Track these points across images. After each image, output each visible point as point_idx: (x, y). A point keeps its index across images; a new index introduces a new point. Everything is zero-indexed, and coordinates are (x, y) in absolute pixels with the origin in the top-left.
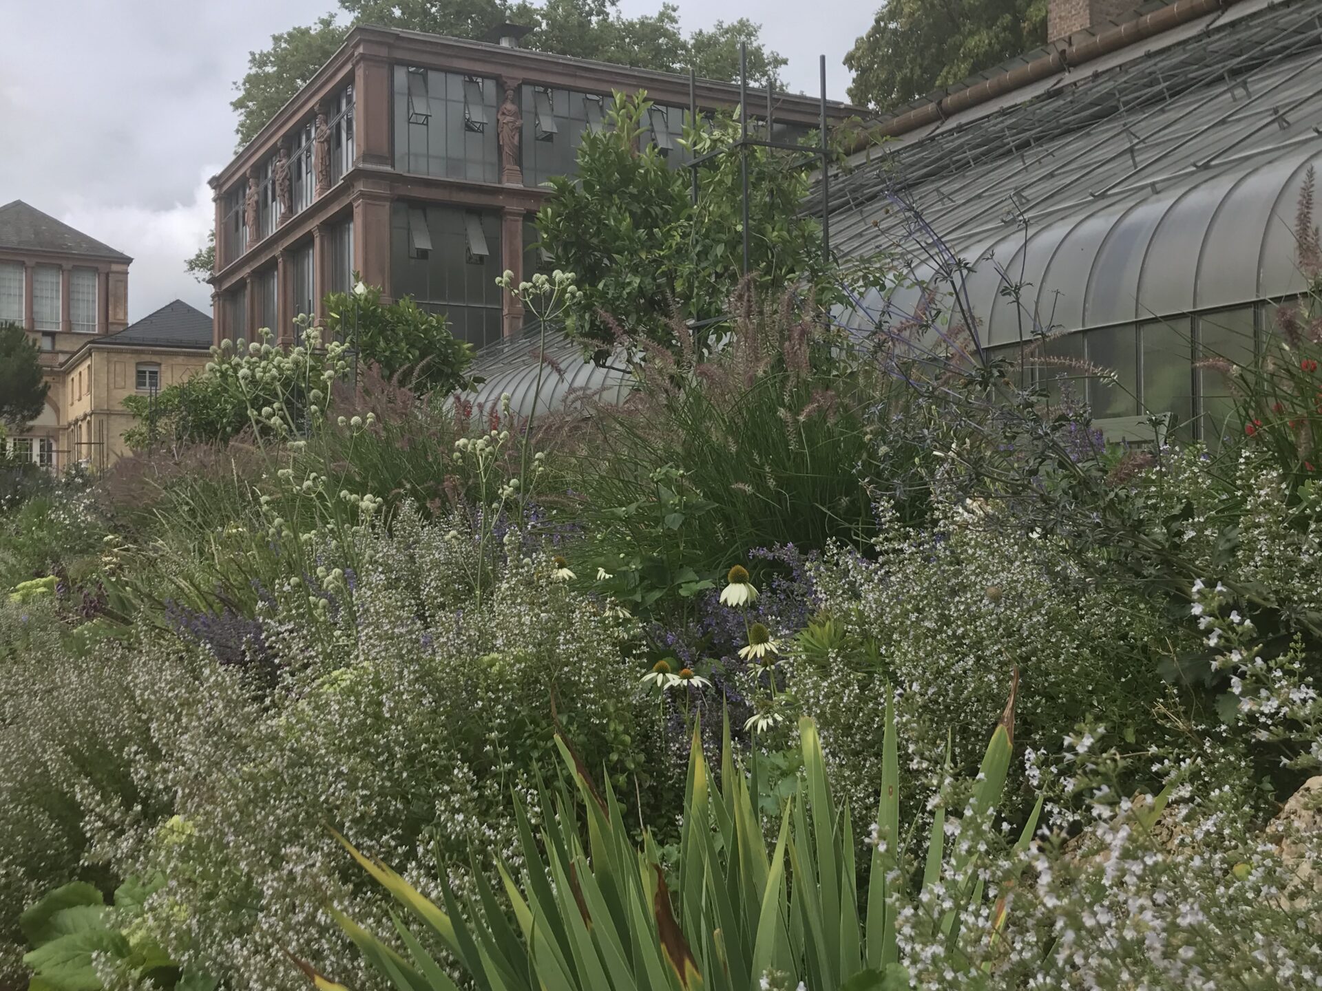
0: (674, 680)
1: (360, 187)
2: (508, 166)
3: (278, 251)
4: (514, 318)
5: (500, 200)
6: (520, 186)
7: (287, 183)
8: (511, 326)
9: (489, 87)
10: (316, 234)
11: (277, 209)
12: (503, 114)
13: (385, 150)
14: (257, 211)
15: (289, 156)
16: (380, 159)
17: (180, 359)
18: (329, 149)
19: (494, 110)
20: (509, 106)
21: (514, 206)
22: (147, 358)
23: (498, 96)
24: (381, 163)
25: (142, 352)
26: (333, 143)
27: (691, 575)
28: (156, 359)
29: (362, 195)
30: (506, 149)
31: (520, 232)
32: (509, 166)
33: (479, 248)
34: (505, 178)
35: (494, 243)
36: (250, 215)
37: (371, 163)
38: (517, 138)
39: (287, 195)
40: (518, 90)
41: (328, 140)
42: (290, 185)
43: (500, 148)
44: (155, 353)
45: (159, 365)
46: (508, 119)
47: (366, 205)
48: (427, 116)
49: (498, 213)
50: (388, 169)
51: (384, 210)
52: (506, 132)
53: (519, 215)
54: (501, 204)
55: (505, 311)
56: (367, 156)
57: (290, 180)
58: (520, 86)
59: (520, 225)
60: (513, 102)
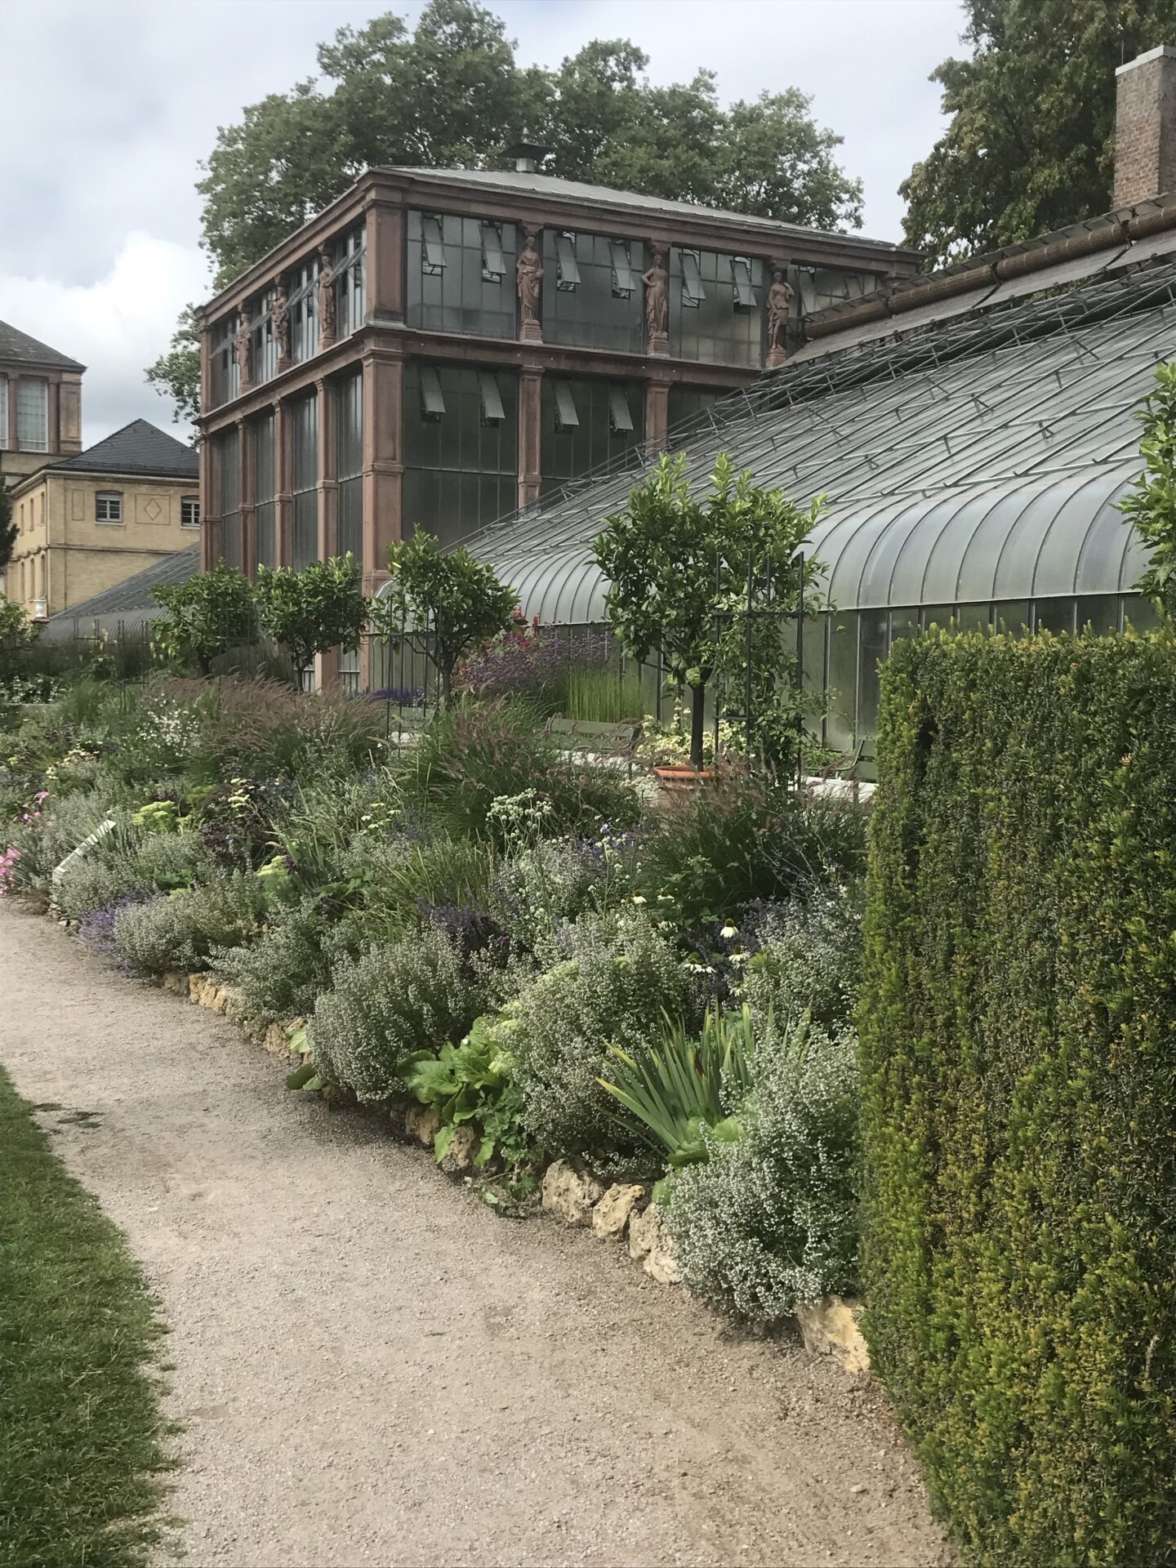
0: (699, 968)
1: (371, 346)
2: (526, 321)
3: (275, 399)
4: (530, 486)
5: (517, 358)
6: (539, 343)
7: (285, 324)
8: (526, 494)
9: (509, 232)
10: (320, 388)
11: (273, 352)
12: (523, 262)
13: (397, 306)
14: (249, 350)
15: (286, 294)
16: (392, 315)
17: (144, 488)
18: (334, 294)
19: (513, 257)
20: (530, 255)
21: (532, 365)
22: (107, 486)
23: (517, 242)
24: (393, 320)
25: (103, 479)
26: (339, 288)
27: (708, 912)
28: (117, 487)
29: (373, 354)
30: (525, 302)
31: (538, 391)
32: (528, 320)
33: (495, 411)
34: (523, 333)
35: (510, 405)
36: (242, 354)
37: (384, 319)
38: (537, 290)
39: (285, 338)
40: (539, 236)
41: (333, 285)
42: (289, 328)
43: (518, 301)
44: (117, 481)
45: (120, 494)
46: (529, 268)
47: (376, 366)
48: (442, 267)
49: (516, 371)
50: (400, 326)
51: (396, 370)
52: (524, 285)
53: (536, 374)
54: (519, 362)
55: (521, 479)
56: (379, 312)
57: (289, 322)
58: (541, 231)
59: (538, 384)
60: (533, 250)
